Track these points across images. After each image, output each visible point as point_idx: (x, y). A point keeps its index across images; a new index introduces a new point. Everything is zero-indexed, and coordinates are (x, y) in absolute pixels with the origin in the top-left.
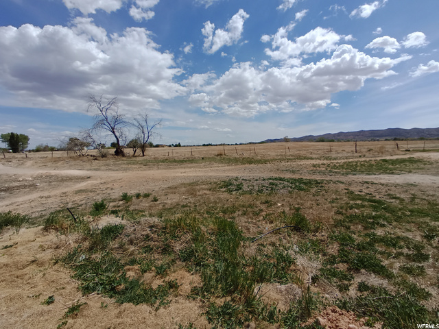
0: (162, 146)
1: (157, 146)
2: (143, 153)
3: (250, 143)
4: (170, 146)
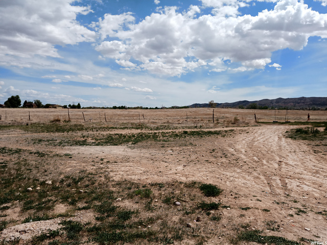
0: (54, 106)
1: (48, 106)
3: (173, 108)
4: (65, 107)
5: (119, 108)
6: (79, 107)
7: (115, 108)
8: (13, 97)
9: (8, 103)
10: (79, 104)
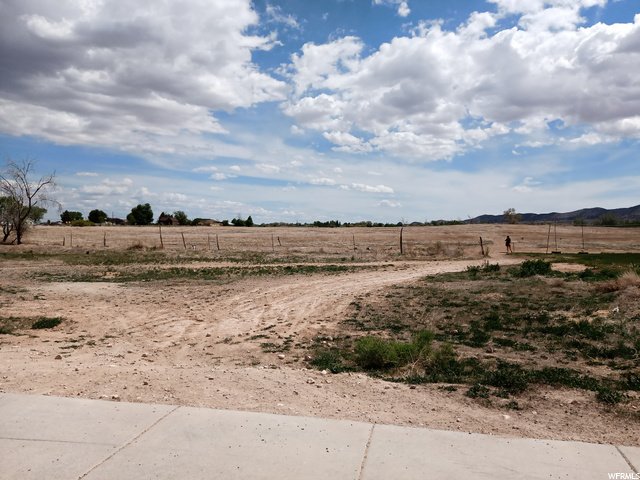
0: (206, 222)
1: (196, 222)
2: (19, 238)
4: (225, 223)
5: (326, 225)
6: (249, 223)
7: (318, 224)
8: (139, 207)
9: (133, 217)
10: (250, 218)
